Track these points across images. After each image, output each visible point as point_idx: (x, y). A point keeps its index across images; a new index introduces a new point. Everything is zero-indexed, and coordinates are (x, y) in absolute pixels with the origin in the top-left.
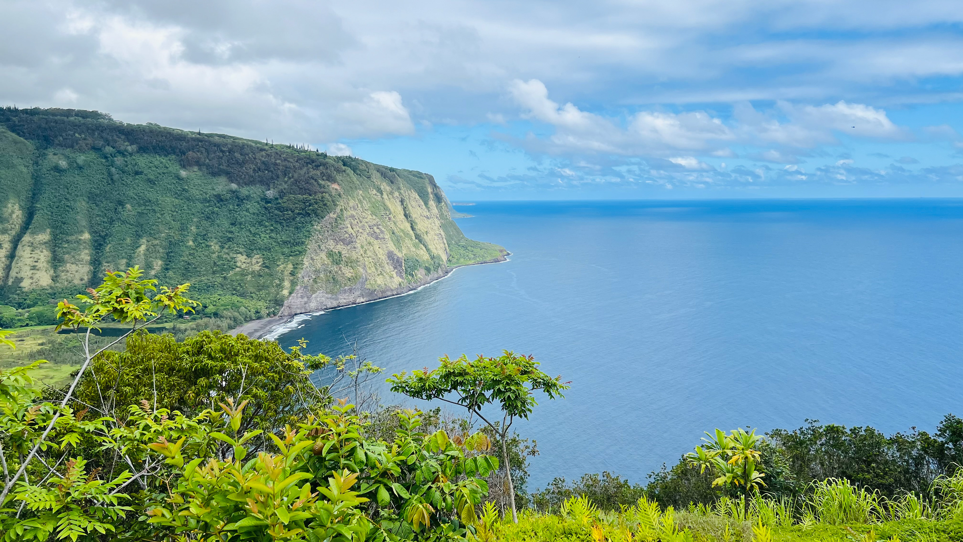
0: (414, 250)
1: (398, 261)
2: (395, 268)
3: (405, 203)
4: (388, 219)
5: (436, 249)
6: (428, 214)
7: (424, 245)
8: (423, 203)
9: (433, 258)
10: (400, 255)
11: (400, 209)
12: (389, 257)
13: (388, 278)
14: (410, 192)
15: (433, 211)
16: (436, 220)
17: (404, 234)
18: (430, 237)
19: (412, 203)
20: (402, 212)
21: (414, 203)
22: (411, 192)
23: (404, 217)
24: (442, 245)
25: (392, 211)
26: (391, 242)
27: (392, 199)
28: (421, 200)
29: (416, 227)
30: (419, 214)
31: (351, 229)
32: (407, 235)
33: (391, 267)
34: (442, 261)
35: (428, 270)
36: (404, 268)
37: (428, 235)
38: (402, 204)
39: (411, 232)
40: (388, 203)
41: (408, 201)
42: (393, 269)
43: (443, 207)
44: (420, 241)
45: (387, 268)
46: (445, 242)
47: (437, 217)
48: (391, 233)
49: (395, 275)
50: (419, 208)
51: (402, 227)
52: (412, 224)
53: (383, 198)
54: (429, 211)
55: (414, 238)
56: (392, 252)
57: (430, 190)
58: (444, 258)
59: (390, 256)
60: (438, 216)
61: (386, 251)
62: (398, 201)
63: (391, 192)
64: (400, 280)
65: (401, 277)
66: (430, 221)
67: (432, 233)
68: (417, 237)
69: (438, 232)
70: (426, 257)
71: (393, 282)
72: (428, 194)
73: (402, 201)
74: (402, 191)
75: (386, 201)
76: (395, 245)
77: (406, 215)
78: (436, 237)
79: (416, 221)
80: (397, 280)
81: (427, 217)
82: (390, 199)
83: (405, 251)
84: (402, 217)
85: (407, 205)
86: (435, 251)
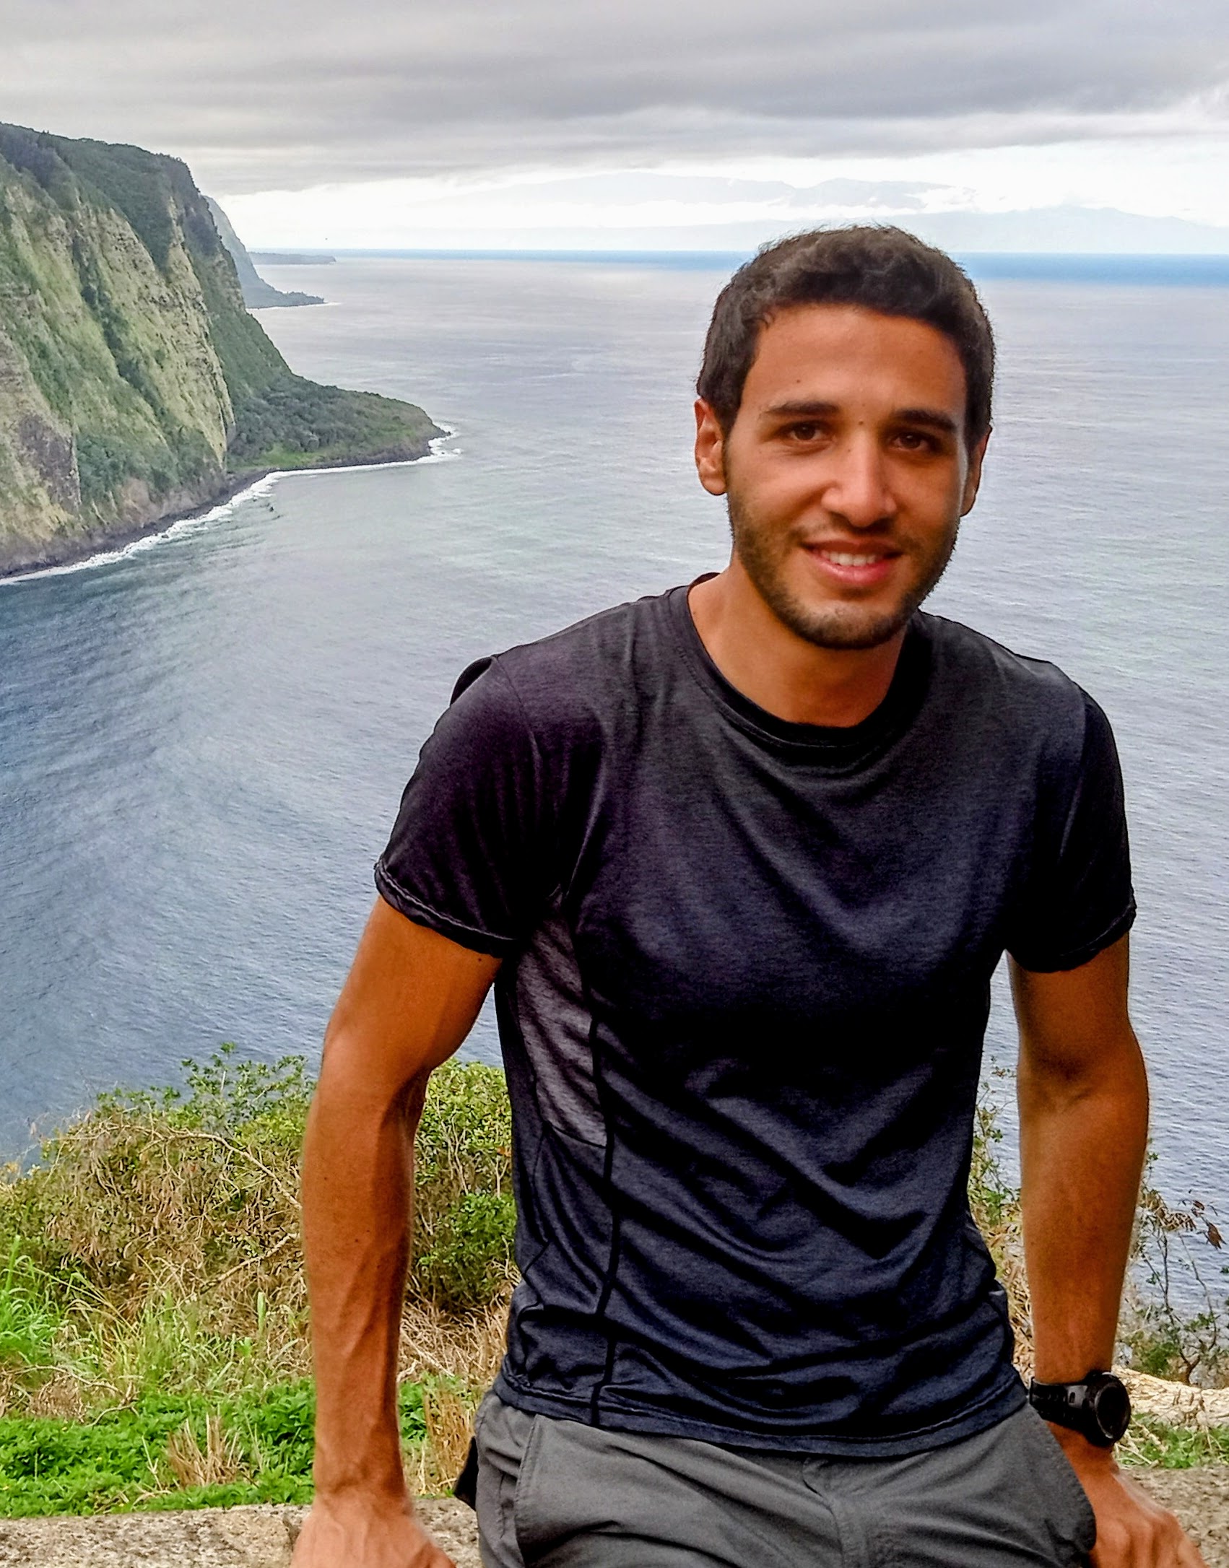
0: (114, 413)
1: (55, 451)
2: (44, 475)
3: (85, 256)
4: (25, 307)
5: (190, 411)
6: (165, 291)
7: (148, 397)
8: (147, 256)
9: (177, 441)
10: (63, 431)
11: (67, 272)
12: (24, 438)
13: (21, 508)
14: (104, 217)
15: (184, 283)
16: (191, 312)
17: (82, 361)
18: (170, 371)
19: (109, 255)
20: (75, 288)
21: (116, 256)
22: (110, 218)
23: (80, 301)
24: (211, 400)
25: (40, 276)
26: (34, 387)
27: (44, 242)
28: (141, 245)
29: (123, 337)
30: (134, 291)
32: (89, 362)
33: (32, 472)
34: (211, 453)
35: (160, 481)
36: (77, 476)
37: (166, 364)
38: (77, 257)
39: (107, 353)
40: (26, 251)
41: (96, 248)
42: (37, 479)
43: (220, 270)
44: (136, 383)
45: (20, 474)
46: (223, 386)
47: (196, 304)
48: (35, 355)
49: (44, 499)
50: (134, 273)
51: (74, 335)
52: (106, 326)
53: (10, 238)
54: (169, 282)
55: (114, 372)
56: (37, 419)
57: (172, 212)
58: (217, 440)
59: (30, 429)
60: (200, 298)
61: (18, 418)
62: (62, 246)
63: (40, 215)
64: (64, 516)
65: (67, 505)
66: (170, 315)
67: (177, 358)
68: (126, 369)
69: (196, 354)
70: (156, 437)
71: (37, 521)
72: (169, 221)
73: (76, 249)
74: (79, 215)
75: (21, 245)
76: (48, 396)
77: (87, 295)
78: (192, 373)
79: (125, 315)
80: (51, 515)
81: (162, 304)
82: (34, 240)
83: (80, 418)
84: (76, 301)
85: (93, 260)
86: (185, 418)
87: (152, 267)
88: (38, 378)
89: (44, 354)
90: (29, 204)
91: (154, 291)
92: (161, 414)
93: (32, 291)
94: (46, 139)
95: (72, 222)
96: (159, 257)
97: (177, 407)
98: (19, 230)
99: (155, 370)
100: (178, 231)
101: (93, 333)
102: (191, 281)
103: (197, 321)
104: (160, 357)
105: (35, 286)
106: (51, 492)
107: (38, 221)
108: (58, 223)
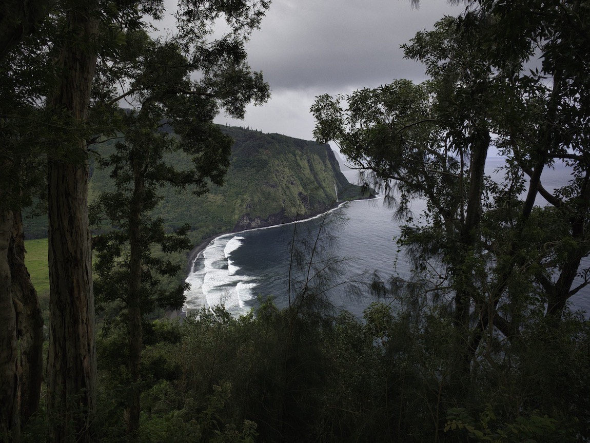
0: (316, 191)
3: (310, 162)
6: (325, 168)
8: (322, 162)
9: (327, 196)
13: (299, 208)
14: (314, 155)
15: (329, 166)
16: (330, 172)
23: (309, 170)
24: (334, 188)
25: (302, 166)
26: (301, 186)
27: (303, 159)
31: (275, 178)
37: (325, 182)
40: (299, 161)
41: (312, 160)
44: (320, 185)
46: (336, 186)
49: (303, 207)
53: (297, 159)
55: (315, 183)
57: (327, 153)
61: (298, 192)
62: (306, 160)
65: (307, 208)
68: (318, 183)
71: (302, 211)
72: (326, 156)
73: (308, 161)
74: (309, 154)
80: (304, 210)
81: (325, 171)
82: (301, 159)
83: (309, 192)
85: (312, 163)
86: (329, 191)
87: (323, 164)
88: (301, 184)
89: (302, 180)
90: (300, 153)
91: (323, 168)
92: (325, 192)
93: (300, 169)
95: (308, 156)
96: (324, 162)
97: (328, 190)
99: (323, 183)
100: (328, 157)
103: (332, 173)
105: (301, 168)
106: (304, 205)
107: (301, 156)
108: (305, 156)
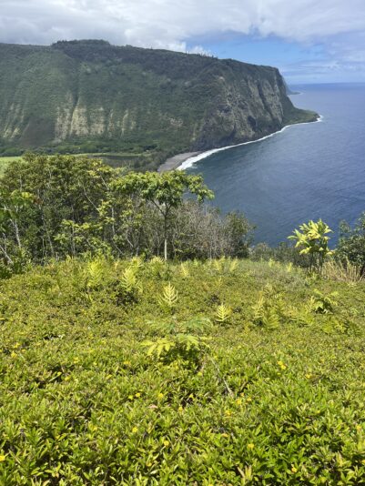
0: (263, 115)
1: (254, 122)
2: (252, 126)
3: (260, 87)
4: (250, 97)
5: (276, 114)
6: (273, 93)
7: (269, 112)
9: (275, 120)
10: (255, 118)
11: (257, 90)
12: (249, 120)
13: (248, 132)
16: (277, 96)
17: (258, 106)
18: (273, 107)
20: (258, 93)
21: (265, 87)
22: (265, 80)
24: (280, 112)
26: (250, 111)
28: (270, 85)
29: (266, 101)
30: (268, 93)
33: (250, 125)
34: (279, 121)
36: (257, 126)
38: (258, 88)
39: (263, 105)
41: (262, 86)
42: (250, 127)
43: (283, 89)
44: (267, 110)
45: (247, 126)
46: (282, 110)
50: (268, 90)
51: (257, 102)
52: (263, 100)
54: (274, 91)
55: (264, 108)
56: (251, 116)
57: (275, 78)
59: (250, 118)
60: (279, 94)
61: (248, 116)
62: (256, 86)
64: (254, 133)
66: (274, 97)
67: (275, 104)
68: (266, 107)
69: (278, 104)
70: (270, 119)
71: (250, 134)
72: (274, 80)
74: (259, 79)
75: (249, 86)
76: (253, 112)
77: (260, 94)
78: (277, 107)
79: (266, 97)
80: (252, 133)
81: (273, 95)
82: (252, 85)
83: (258, 116)
84: (257, 95)
86: (275, 116)
87: (271, 88)
88: (251, 109)
89: (252, 105)
90: (251, 78)
91: (271, 93)
92: (272, 115)
93: (251, 94)
94: (255, 66)
95: (258, 81)
96: (273, 86)
97: (274, 114)
98: (249, 83)
99: (271, 107)
100: (277, 81)
101: (260, 100)
102: (278, 91)
103: (278, 98)
104: (272, 105)
106: (252, 129)
107: (252, 81)
108: (255, 81)
